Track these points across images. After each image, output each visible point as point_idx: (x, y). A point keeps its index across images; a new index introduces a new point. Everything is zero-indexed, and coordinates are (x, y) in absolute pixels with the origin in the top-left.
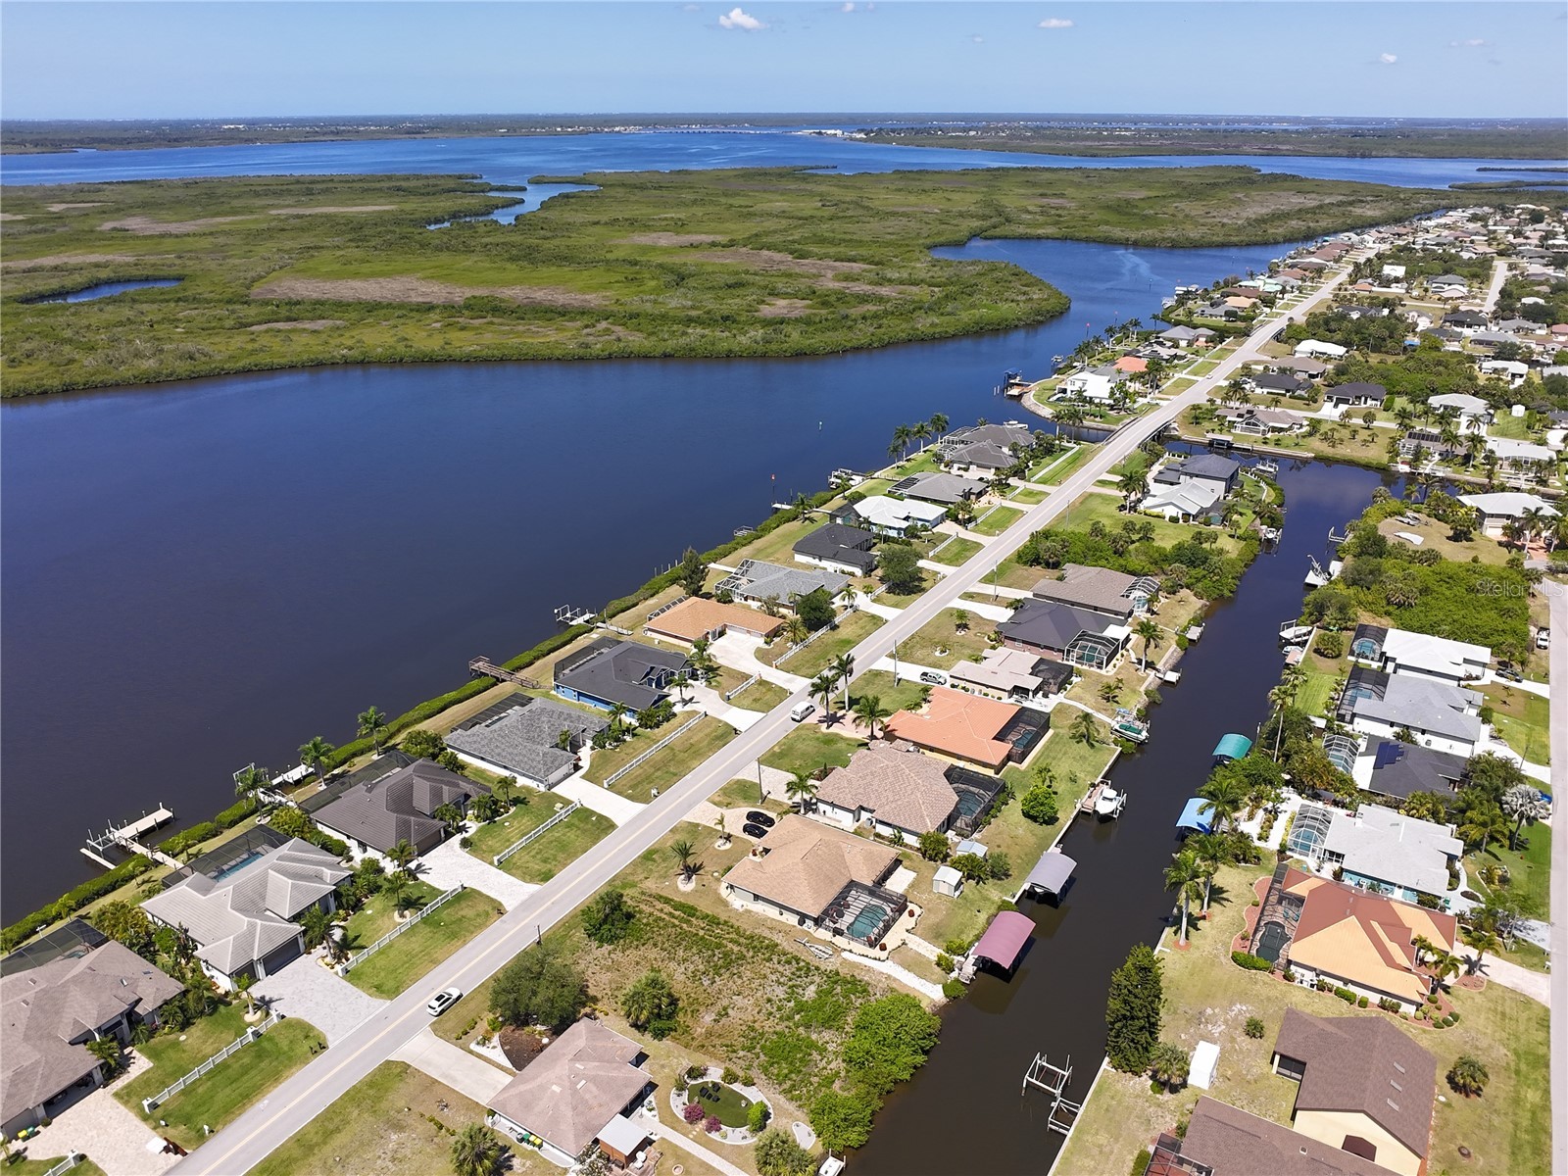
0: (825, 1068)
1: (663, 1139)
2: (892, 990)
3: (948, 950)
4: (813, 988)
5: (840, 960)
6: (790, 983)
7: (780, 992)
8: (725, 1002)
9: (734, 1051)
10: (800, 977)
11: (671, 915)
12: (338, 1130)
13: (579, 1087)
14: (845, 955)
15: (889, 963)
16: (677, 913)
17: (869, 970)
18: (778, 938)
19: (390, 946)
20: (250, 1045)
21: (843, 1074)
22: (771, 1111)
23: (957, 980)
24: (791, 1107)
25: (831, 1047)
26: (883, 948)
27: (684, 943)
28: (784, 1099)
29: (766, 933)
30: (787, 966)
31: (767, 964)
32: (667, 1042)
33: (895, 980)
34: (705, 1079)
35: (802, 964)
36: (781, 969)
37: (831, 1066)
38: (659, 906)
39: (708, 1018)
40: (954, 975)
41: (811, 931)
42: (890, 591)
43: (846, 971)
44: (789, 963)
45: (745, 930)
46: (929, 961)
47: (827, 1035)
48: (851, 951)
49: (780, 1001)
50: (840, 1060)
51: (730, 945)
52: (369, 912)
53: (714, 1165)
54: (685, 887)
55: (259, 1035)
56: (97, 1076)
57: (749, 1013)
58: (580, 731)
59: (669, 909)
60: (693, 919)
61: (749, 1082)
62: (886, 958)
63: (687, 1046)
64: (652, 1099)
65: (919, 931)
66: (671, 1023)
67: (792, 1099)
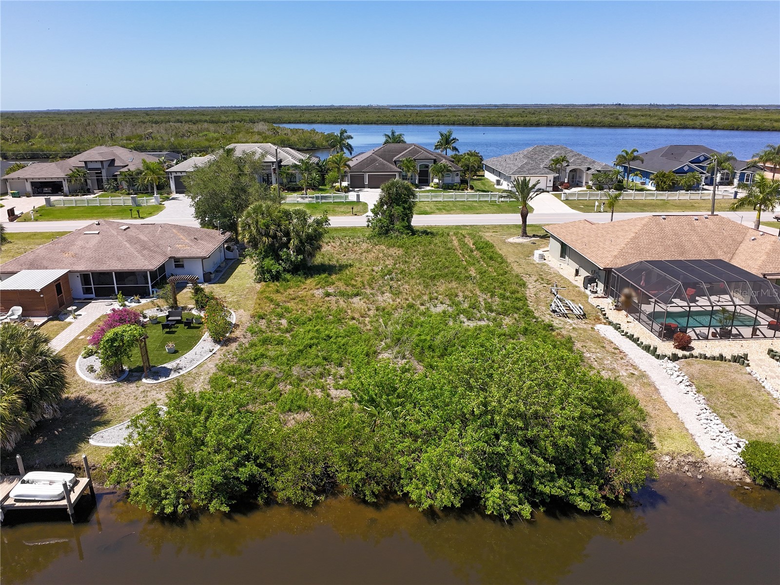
1: (70, 325)
4: (486, 323)
5: (585, 326)
8: (367, 291)
10: (491, 310)
13: (87, 232)
14: (603, 327)
15: (672, 364)
16: (471, 245)
17: (615, 353)
18: (535, 284)
20: (128, 206)
28: (209, 376)
29: (530, 279)
33: (650, 385)
35: (518, 305)
37: (335, 393)
38: (468, 240)
39: (330, 290)
43: (571, 335)
44: (504, 298)
54: (515, 240)
55: (139, 205)
56: (66, 188)
57: (370, 306)
58: (583, 167)
59: (469, 243)
60: (476, 252)
61: (225, 341)
62: (673, 357)
63: (262, 293)
64: (144, 301)
66: (288, 276)
67: (216, 380)
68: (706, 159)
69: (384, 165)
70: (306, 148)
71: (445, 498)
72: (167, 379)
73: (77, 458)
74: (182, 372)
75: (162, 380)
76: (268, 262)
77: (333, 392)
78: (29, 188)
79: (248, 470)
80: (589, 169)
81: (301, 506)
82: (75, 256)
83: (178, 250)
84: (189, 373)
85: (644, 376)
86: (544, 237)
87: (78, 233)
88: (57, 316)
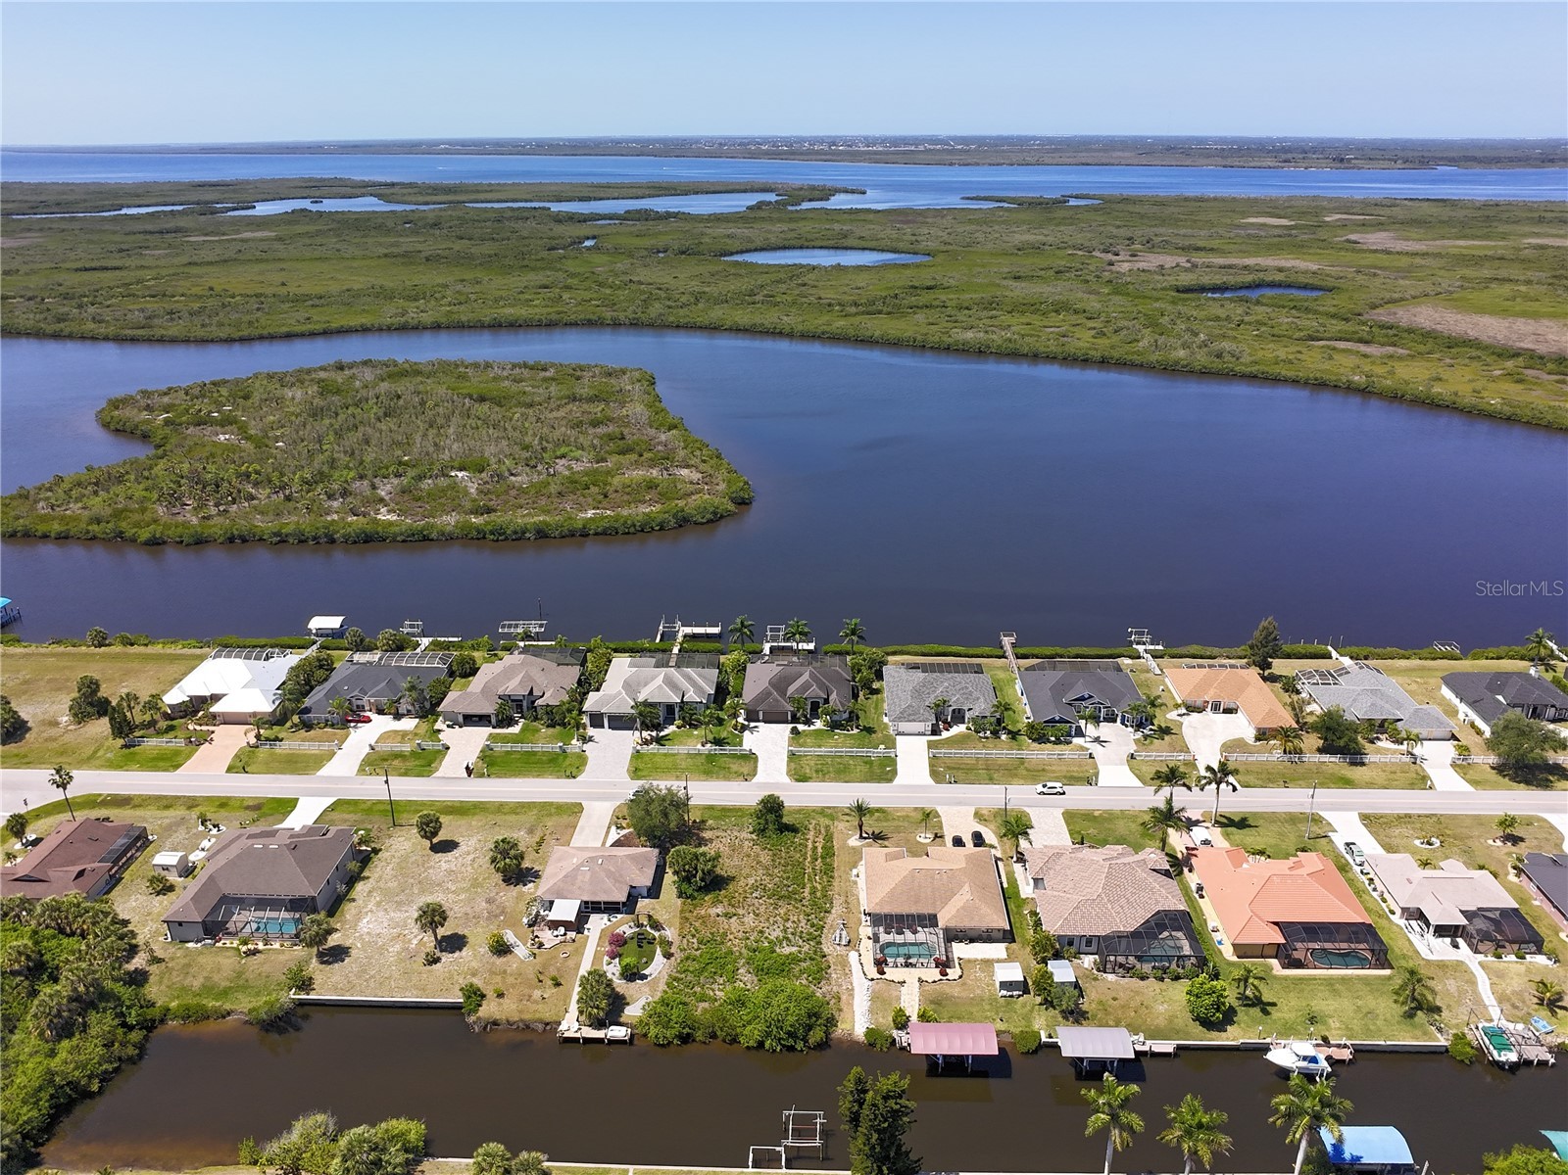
0: (713, 990)
1: (588, 937)
2: (838, 997)
3: (922, 1016)
4: (794, 949)
5: (844, 952)
6: (790, 936)
7: (776, 933)
8: (741, 911)
9: (694, 936)
10: (801, 938)
11: (815, 848)
12: (517, 814)
13: (582, 869)
14: (853, 953)
15: (869, 983)
16: (820, 850)
17: (848, 973)
18: (837, 909)
19: (674, 755)
20: (555, 753)
21: (717, 1004)
22: (649, 978)
23: (891, 1038)
24: (662, 987)
25: (739, 985)
26: (881, 972)
27: (789, 867)
28: (665, 980)
29: (838, 901)
30: (808, 927)
31: (801, 916)
32: (679, 901)
33: (852, 996)
34: (656, 933)
35: (817, 933)
36: (802, 924)
38: (820, 839)
39: (719, 910)
40: (895, 1033)
41: (864, 923)
42: (1499, 769)
43: (832, 960)
44: (813, 926)
45: (831, 890)
46: (895, 1007)
47: (748, 977)
48: (860, 954)
49: (767, 938)
50: (730, 995)
51: (807, 890)
52: (696, 733)
54: (853, 841)
55: (564, 751)
56: (493, 720)
57: (740, 928)
58: (966, 708)
59: (819, 846)
60: (820, 860)
61: (668, 956)
62: (872, 980)
63: (682, 912)
64: (619, 916)
65: (927, 987)
66: (696, 894)
67: (668, 984)
68: (1090, 697)
69: (778, 701)
70: (704, 520)
71: (752, 1043)
72: (647, 980)
73: (622, 1020)
74: (653, 976)
75: (645, 981)
76: (685, 886)
77: (717, 993)
78: (461, 719)
79: (687, 1030)
80: (970, 709)
81: (705, 1043)
82: (580, 888)
83: (633, 881)
84: (656, 977)
85: (853, 990)
86: (877, 837)
87: (577, 869)
88: (580, 931)
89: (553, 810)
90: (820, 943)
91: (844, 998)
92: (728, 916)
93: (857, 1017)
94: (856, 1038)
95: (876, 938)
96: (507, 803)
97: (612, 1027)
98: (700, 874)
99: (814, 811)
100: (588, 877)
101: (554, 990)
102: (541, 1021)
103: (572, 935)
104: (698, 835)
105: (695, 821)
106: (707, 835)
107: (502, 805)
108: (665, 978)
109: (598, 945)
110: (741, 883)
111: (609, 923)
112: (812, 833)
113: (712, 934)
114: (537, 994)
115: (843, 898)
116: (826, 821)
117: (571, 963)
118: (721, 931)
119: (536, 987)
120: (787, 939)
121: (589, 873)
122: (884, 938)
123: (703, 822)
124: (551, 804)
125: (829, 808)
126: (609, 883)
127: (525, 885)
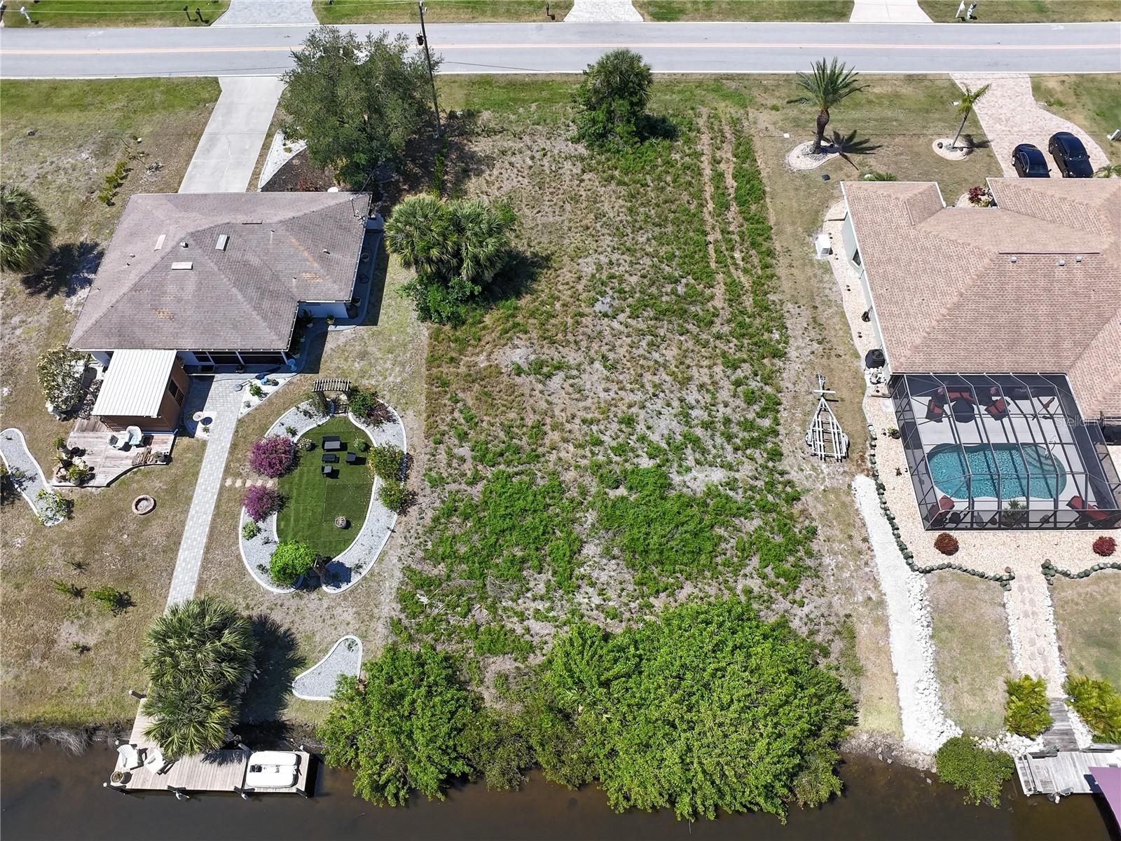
0: (522, 617)
1: (204, 444)
2: (847, 632)
3: (1075, 692)
4: (718, 475)
5: (841, 481)
6: (699, 432)
7: (664, 426)
8: (572, 357)
9: (463, 437)
10: (729, 438)
11: (719, 176)
12: (85, 107)
13: (175, 265)
14: (863, 484)
15: (921, 582)
16: (730, 182)
17: (861, 551)
18: (799, 349)
21: (536, 660)
22: (355, 578)
23: (1006, 762)
24: (388, 607)
25: (586, 598)
26: (947, 546)
27: (670, 228)
28: (395, 584)
29: (797, 322)
30: (740, 402)
31: (718, 369)
32: (425, 330)
33: (882, 621)
34: (369, 431)
35: (766, 423)
36: (724, 395)
37: (535, 626)
38: (727, 152)
39: (518, 354)
40: (1016, 745)
41: (871, 389)
43: (816, 509)
44: (751, 399)
45: (775, 290)
46: (1004, 665)
47: (609, 572)
48: (881, 488)
49: (642, 439)
50: (566, 633)
51: (719, 291)
53: (183, 554)
54: (800, 159)
57: (574, 407)
59: (728, 169)
60: (734, 208)
61: (401, 503)
62: (926, 571)
63: (433, 360)
64: (282, 378)
65: (1070, 592)
66: (462, 310)
67: (405, 599)
72: (350, 584)
74: (364, 572)
75: (344, 587)
76: (435, 295)
77: (533, 625)
82: (176, 318)
83: (306, 286)
84: (371, 573)
85: (881, 604)
86: (849, 146)
87: (162, 266)
88: (183, 428)
89: (159, 97)
90: (776, 455)
91: (863, 630)
92: (541, 370)
93: (906, 695)
94: (910, 760)
95: (907, 434)
96: (66, 84)
97: (258, 757)
98: (467, 263)
99: (700, 84)
100: (191, 286)
101: (111, 623)
102: (74, 726)
103: (163, 443)
104: (460, 148)
105: (452, 116)
106: (481, 146)
107: (55, 87)
108: (393, 581)
109: (227, 471)
110: (567, 275)
111: (255, 401)
112: (705, 138)
113: (508, 429)
114: (69, 634)
115: (806, 313)
116: (727, 109)
117: (156, 532)
118: (531, 420)
119: (67, 613)
120: (696, 442)
121: (192, 280)
122: (933, 434)
123: (471, 115)
124: (154, 83)
125: (730, 77)
126: (242, 304)
127: (71, 292)
